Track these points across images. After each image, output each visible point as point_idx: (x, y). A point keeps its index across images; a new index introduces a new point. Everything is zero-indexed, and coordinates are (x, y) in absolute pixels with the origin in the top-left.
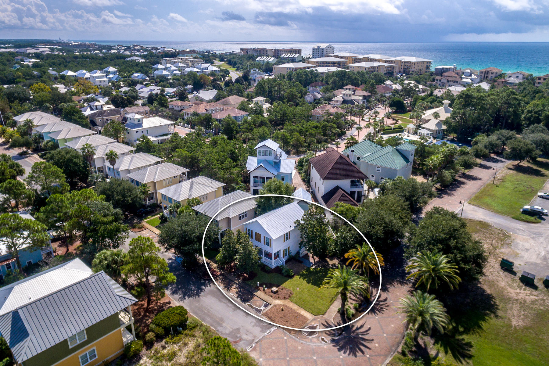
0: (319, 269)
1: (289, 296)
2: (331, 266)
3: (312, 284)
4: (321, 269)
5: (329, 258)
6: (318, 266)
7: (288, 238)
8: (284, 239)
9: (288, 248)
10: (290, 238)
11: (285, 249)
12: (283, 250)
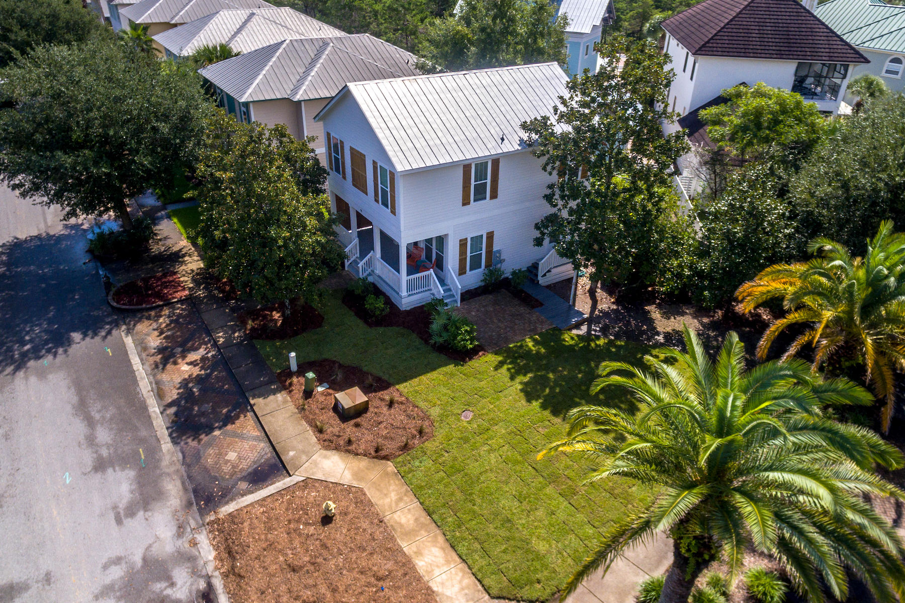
0: (601, 342)
1: (405, 448)
2: (660, 338)
3: (544, 407)
4: (611, 343)
5: (659, 306)
6: (605, 331)
7: (485, 193)
8: (464, 187)
9: (487, 238)
10: (499, 193)
11: (472, 238)
12: (460, 241)
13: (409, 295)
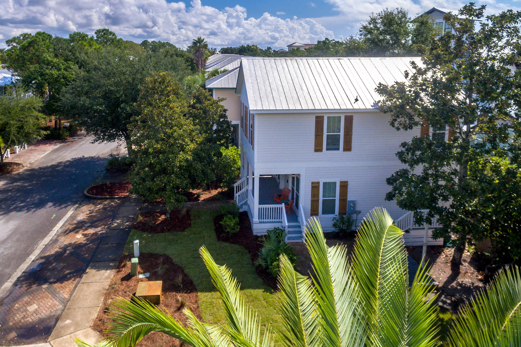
7: (339, 145)
8: (316, 136)
9: (341, 186)
10: (352, 146)
11: (325, 184)
12: (312, 183)
13: (261, 222)
